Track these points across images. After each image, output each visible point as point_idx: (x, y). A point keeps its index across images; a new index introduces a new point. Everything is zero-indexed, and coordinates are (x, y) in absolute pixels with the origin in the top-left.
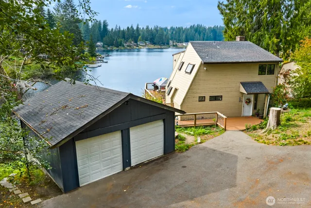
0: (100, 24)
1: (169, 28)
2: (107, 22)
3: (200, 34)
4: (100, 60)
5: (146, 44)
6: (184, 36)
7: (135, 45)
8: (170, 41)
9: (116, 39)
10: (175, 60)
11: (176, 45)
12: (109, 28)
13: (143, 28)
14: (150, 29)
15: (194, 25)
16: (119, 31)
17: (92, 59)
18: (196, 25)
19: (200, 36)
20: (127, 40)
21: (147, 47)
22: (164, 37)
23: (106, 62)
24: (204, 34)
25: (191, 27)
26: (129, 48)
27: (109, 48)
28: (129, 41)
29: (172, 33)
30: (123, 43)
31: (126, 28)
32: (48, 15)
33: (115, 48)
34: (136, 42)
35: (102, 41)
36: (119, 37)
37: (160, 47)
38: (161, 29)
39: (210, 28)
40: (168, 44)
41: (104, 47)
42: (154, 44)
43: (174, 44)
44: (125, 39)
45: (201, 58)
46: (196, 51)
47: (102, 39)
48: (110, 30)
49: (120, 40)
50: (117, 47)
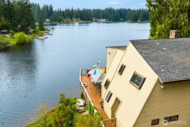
0: (48, 7)
1: (92, 10)
2: (52, 5)
3: (111, 13)
4: (47, 33)
5: (78, 20)
6: (102, 15)
7: (71, 21)
8: (93, 18)
9: (59, 17)
10: (109, 53)
11: (97, 20)
12: (54, 10)
13: (76, 10)
14: (80, 10)
15: (108, 8)
16: (61, 11)
17: (42, 32)
18: (109, 8)
19: (111, 15)
20: (65, 17)
21: (79, 22)
22: (89, 16)
23: (51, 35)
24: (114, 14)
25: (106, 9)
26: (67, 23)
27: (54, 23)
28: (67, 18)
29: (94, 13)
30: (63, 19)
31: (64, 10)
32: (7, 1)
33: (57, 23)
34: (71, 19)
35: (49, 19)
36: (60, 15)
37: (86, 22)
38: (87, 10)
39: (117, 10)
40: (92, 20)
41: (50, 22)
42: (83, 20)
43: (96, 20)
44: (64, 17)
45: (156, 71)
46: (144, 58)
47: (49, 17)
48: (55, 11)
49: (61, 17)
50: (59, 22)
